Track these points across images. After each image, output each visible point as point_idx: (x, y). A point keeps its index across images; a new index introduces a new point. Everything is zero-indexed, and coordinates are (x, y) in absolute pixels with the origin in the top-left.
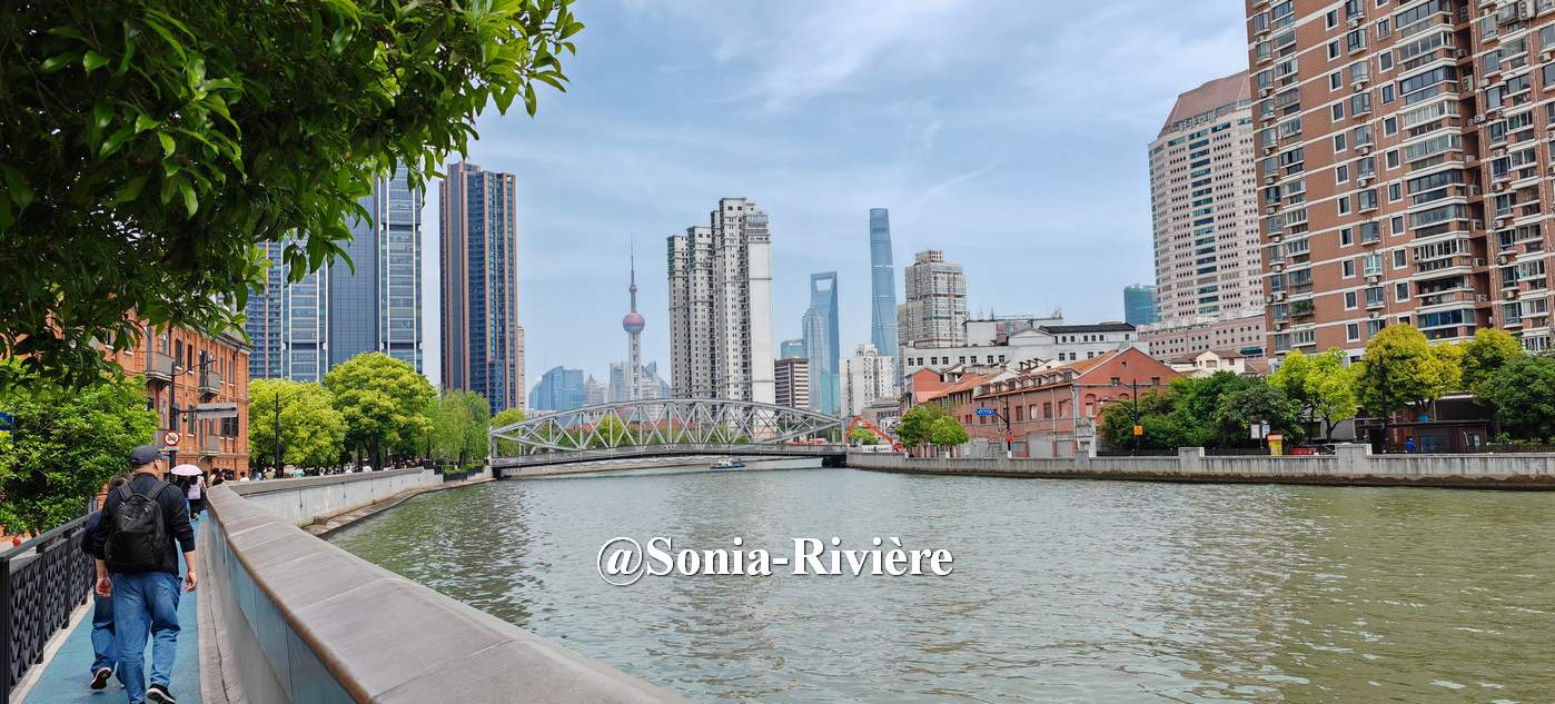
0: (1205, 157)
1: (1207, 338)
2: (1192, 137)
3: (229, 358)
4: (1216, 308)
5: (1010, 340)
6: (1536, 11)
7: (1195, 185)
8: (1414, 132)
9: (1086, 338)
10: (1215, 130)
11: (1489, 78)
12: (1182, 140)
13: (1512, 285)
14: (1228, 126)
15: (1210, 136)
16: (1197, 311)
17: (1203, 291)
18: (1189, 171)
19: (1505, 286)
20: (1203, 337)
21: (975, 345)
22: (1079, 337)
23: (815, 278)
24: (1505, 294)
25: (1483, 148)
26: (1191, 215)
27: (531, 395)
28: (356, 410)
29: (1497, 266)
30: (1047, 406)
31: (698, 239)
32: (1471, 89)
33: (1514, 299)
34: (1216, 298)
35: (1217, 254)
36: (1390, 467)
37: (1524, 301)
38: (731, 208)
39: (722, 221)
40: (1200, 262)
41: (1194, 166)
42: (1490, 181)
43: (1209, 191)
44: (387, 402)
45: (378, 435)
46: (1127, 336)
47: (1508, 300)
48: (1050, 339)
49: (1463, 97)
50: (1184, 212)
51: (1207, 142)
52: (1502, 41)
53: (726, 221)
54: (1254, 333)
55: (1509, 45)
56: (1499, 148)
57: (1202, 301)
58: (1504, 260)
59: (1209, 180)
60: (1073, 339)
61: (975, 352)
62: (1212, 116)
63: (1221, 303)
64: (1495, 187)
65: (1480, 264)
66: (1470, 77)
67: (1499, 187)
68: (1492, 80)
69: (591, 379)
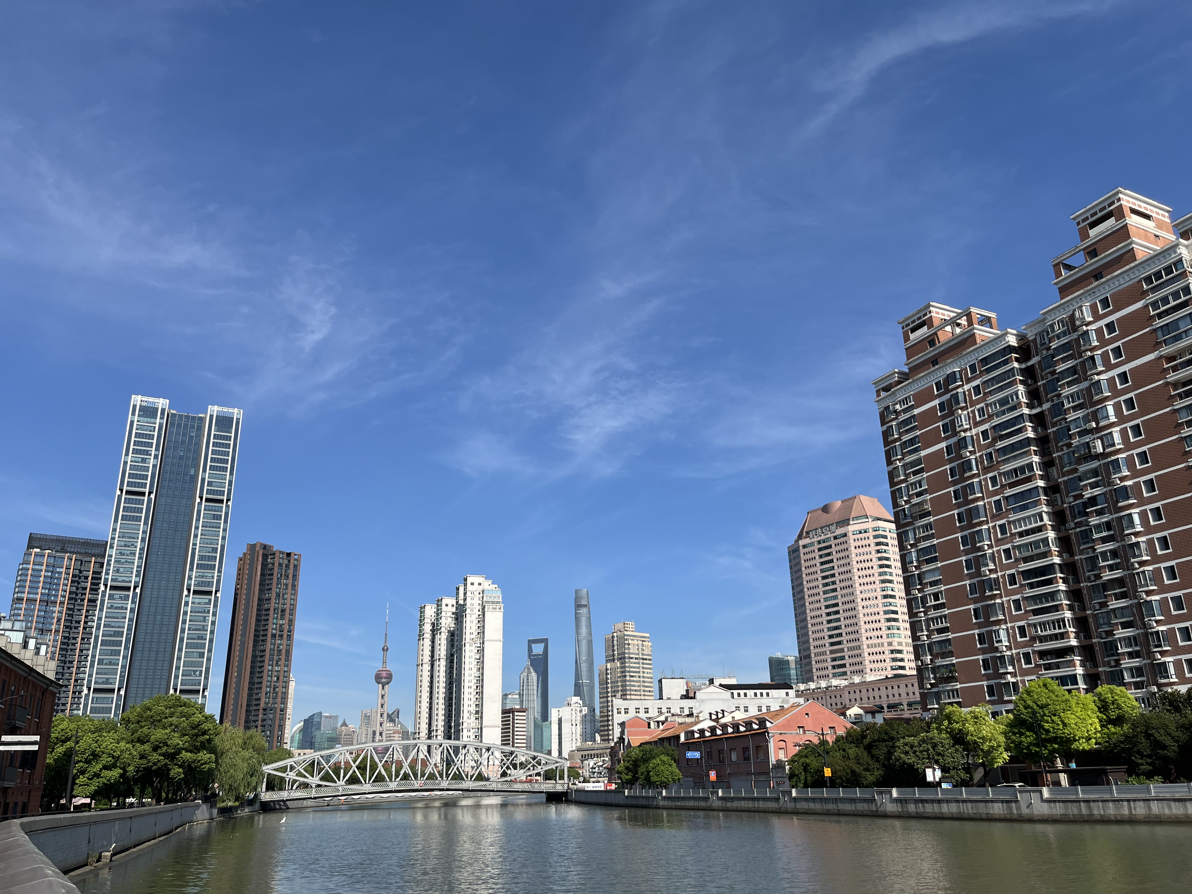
0: (830, 558)
1: (841, 696)
2: (819, 542)
3: (38, 694)
4: (845, 673)
5: (697, 694)
6: (1104, 449)
7: (824, 578)
8: (1021, 534)
9: (756, 694)
10: (835, 538)
11: (1074, 496)
12: (812, 544)
13: (1113, 655)
14: (845, 535)
15: (833, 542)
16: (831, 676)
17: (834, 660)
18: (819, 567)
19: (1108, 656)
20: (838, 696)
21: (669, 699)
22: (750, 693)
24: (1109, 663)
25: (1076, 549)
26: (822, 601)
29: (1098, 640)
30: (746, 749)
31: (444, 608)
32: (1060, 503)
33: (1115, 666)
34: (844, 666)
35: (843, 631)
37: (1126, 668)
38: (472, 584)
39: (465, 594)
40: (831, 637)
41: (822, 564)
42: (1084, 574)
43: (834, 583)
46: (787, 694)
47: (1112, 667)
48: (727, 694)
49: (1056, 510)
50: (817, 598)
51: (830, 547)
52: (1081, 470)
53: (469, 594)
54: (876, 694)
55: (1086, 473)
56: (1089, 548)
57: (834, 667)
58: (1104, 635)
59: (833, 575)
60: (745, 695)
61: (669, 704)
62: (833, 528)
63: (848, 669)
64: (1089, 578)
65: (1085, 638)
66: (1058, 495)
67: (1092, 578)
68: (1076, 498)
69: (344, 724)
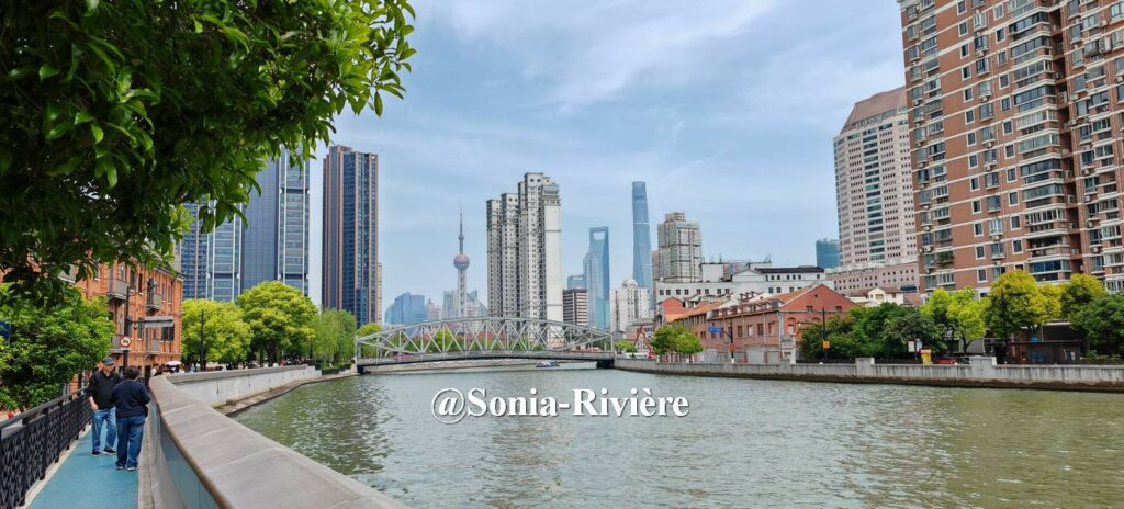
0: (874, 148)
1: (876, 278)
2: (865, 133)
3: (169, 284)
4: (882, 257)
5: (733, 278)
6: (1112, 46)
7: (867, 168)
8: (1024, 132)
9: (788, 277)
10: (881, 128)
12: (857, 135)
13: (1097, 243)
14: (891, 126)
15: (878, 133)
16: (869, 259)
17: (873, 244)
18: (863, 158)
19: (1092, 243)
20: (873, 278)
21: (708, 282)
22: (783, 276)
23: (592, 231)
24: (1092, 250)
25: (1074, 144)
26: (864, 189)
27: (386, 314)
28: (259, 322)
29: (1086, 229)
30: (760, 326)
31: (508, 202)
32: (1066, 101)
33: (1098, 253)
34: (882, 250)
35: (884, 217)
36: (1010, 374)
37: (1106, 254)
38: (532, 180)
39: (526, 189)
40: (871, 223)
41: (867, 154)
42: (1080, 168)
43: (877, 172)
44: (282, 317)
45: (275, 341)
46: (818, 277)
47: (1094, 253)
48: (762, 278)
49: (1060, 107)
50: (859, 187)
51: (875, 137)
52: (1087, 68)
53: (529, 190)
54: (910, 275)
55: (1092, 70)
56: (1086, 144)
57: (872, 251)
58: (1091, 225)
59: (877, 165)
60: (779, 278)
61: (708, 286)
62: (879, 118)
63: (886, 253)
64: (1083, 172)
65: (1074, 227)
66: (1065, 93)
67: (1087, 172)
68: (1080, 95)
69: (430, 302)
